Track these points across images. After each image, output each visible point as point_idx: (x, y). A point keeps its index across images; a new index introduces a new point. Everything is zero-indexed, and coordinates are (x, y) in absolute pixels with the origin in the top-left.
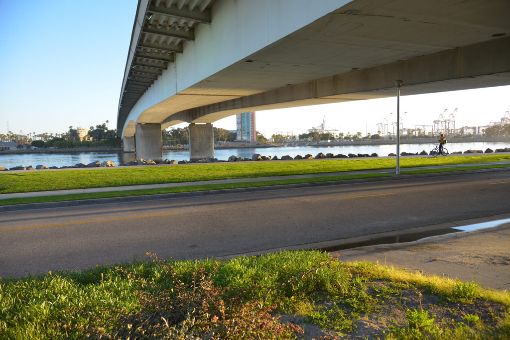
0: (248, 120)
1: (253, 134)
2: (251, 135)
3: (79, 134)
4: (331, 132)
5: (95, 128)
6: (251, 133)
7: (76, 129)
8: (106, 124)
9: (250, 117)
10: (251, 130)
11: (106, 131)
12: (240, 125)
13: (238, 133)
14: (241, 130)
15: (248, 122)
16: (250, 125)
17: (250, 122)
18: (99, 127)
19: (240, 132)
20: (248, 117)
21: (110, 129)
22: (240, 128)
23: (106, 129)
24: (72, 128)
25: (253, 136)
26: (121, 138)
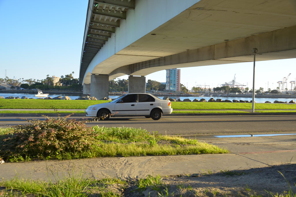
0: (175, 75)
1: (178, 86)
2: (176, 87)
3: (53, 80)
4: (239, 87)
5: (65, 77)
6: (176, 85)
7: (52, 77)
8: (72, 74)
9: (176, 73)
10: (176, 83)
11: (71, 79)
12: (169, 78)
13: (167, 85)
14: (169, 82)
15: (175, 77)
16: (177, 79)
17: (176, 77)
18: (67, 76)
19: (169, 84)
20: (175, 73)
21: (74, 78)
22: (169, 81)
23: (72, 78)
24: (49, 76)
25: (178, 88)
26: (82, 84)
